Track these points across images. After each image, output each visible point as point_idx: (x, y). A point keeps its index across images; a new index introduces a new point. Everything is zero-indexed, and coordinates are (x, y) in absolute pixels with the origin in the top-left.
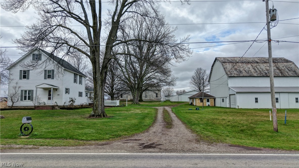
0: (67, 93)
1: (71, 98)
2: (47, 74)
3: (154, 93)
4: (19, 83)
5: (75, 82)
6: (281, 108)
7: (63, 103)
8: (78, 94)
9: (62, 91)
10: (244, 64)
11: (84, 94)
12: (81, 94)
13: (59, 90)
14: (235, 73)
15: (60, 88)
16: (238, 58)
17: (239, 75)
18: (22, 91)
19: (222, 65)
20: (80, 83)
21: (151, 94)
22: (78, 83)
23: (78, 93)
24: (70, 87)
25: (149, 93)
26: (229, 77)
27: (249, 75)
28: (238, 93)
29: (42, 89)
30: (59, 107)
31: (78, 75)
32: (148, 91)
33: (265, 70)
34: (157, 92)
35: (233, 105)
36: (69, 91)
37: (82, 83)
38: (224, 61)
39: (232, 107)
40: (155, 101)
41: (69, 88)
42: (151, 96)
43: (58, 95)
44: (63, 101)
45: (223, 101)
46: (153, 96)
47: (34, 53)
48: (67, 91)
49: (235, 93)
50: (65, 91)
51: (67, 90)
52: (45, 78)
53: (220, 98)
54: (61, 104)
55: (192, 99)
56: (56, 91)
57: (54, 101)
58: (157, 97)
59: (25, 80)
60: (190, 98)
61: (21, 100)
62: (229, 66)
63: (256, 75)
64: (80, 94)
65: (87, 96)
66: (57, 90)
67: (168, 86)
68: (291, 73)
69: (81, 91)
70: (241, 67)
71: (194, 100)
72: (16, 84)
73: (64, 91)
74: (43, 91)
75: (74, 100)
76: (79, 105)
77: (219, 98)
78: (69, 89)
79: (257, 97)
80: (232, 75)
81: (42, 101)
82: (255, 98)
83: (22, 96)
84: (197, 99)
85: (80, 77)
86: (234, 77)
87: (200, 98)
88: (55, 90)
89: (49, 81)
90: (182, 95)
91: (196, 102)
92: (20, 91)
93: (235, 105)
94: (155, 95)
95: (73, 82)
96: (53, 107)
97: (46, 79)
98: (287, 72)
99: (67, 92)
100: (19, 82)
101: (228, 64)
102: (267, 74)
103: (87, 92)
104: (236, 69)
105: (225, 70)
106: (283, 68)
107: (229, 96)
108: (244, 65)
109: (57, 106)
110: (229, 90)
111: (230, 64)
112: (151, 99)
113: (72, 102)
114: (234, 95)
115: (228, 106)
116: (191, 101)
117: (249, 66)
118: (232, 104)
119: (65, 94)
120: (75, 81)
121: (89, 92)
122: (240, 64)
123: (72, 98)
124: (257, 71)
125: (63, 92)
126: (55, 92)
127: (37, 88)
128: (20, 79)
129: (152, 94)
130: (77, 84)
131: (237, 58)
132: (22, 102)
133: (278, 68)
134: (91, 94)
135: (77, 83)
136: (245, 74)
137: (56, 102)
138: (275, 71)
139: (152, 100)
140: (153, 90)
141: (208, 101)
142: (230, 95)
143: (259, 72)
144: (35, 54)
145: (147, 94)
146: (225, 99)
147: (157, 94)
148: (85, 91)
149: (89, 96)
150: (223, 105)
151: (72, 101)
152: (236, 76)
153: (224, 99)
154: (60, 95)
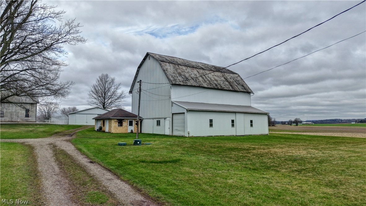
3: (22, 109)
6: (237, 135)
10: (189, 68)
14: (180, 80)
16: (178, 59)
17: (186, 83)
19: (160, 64)
21: (14, 110)
25: (9, 109)
26: (172, 84)
27: (198, 85)
28: (189, 111)
32: (6, 105)
33: (213, 81)
34: (28, 107)
35: (179, 131)
38: (162, 60)
39: (176, 133)
40: (22, 125)
42: (15, 114)
45: (158, 123)
46: (20, 115)
49: (185, 111)
53: (153, 119)
55: (102, 122)
58: (27, 116)
60: (97, 119)
62: (170, 68)
63: (206, 86)
67: (53, 96)
68: (240, 88)
70: (186, 71)
71: (107, 123)
77: (150, 119)
79: (212, 119)
80: (178, 83)
82: (210, 120)
84: (113, 121)
86: (179, 85)
87: (117, 119)
90: (76, 115)
91: (110, 127)
93: (184, 131)
94: (24, 112)
98: (237, 86)
101: (168, 64)
102: (217, 85)
104: (180, 74)
105: (166, 74)
106: (231, 81)
107: (171, 116)
108: (189, 70)
110: (172, 106)
111: (171, 65)
112: (14, 120)
114: (182, 115)
115: (168, 132)
116: (100, 124)
117: (195, 71)
118: (177, 130)
122: (184, 68)
124: (206, 80)
129: (16, 110)
131: (176, 58)
133: (226, 80)
136: (192, 82)
138: (224, 83)
139: (15, 122)
140: (19, 103)
141: (131, 124)
142: (173, 114)
143: (208, 82)
145: (5, 111)
146: (162, 121)
147: (27, 111)
150: (158, 130)
152: (182, 83)
153: (159, 121)
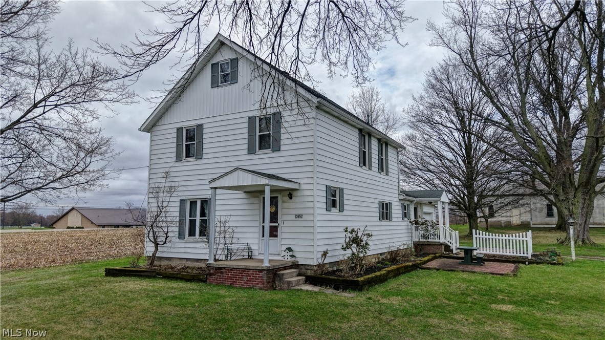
0: (333, 209)
1: (349, 230)
2: (258, 134)
4: (172, 174)
5: (365, 165)
7: (319, 255)
8: (375, 211)
9: (311, 199)
11: (396, 211)
12: (387, 209)
13: (299, 193)
15: (303, 187)
18: (182, 202)
20: (381, 169)
22: (373, 169)
23: (378, 206)
24: (345, 181)
29: (240, 195)
30: (303, 270)
31: (372, 138)
36: (342, 201)
37: (390, 170)
41: (341, 186)
43: (299, 216)
44: (319, 243)
47: (214, 61)
48: (334, 199)
50: (324, 200)
51: (334, 196)
52: (251, 151)
54: (310, 257)
56: (291, 198)
57: (284, 242)
59: (189, 164)
61: (181, 236)
64: (385, 211)
65: (406, 217)
66: (294, 194)
69: (386, 199)
72: (163, 180)
73: (320, 199)
74: (245, 201)
75: (365, 239)
76: (381, 254)
78: (341, 190)
81: (242, 241)
83: (181, 223)
85: (382, 145)
88: (287, 198)
89: (265, 161)
92: (178, 204)
95: (357, 164)
96: (275, 275)
97: (254, 153)
99: (334, 204)
100: (172, 170)
103: (405, 203)
109: (295, 265)
113: (354, 248)
119: (324, 211)
120: (364, 160)
121: (412, 201)
123: (353, 231)
125: (319, 205)
126: (286, 205)
127: (216, 188)
128: (179, 158)
130: (370, 172)
132: (181, 244)
134: (419, 210)
135: (370, 169)
137: (290, 249)
144: (218, 63)
148: (401, 197)
149: (413, 219)
151: (356, 241)
154: (304, 217)
